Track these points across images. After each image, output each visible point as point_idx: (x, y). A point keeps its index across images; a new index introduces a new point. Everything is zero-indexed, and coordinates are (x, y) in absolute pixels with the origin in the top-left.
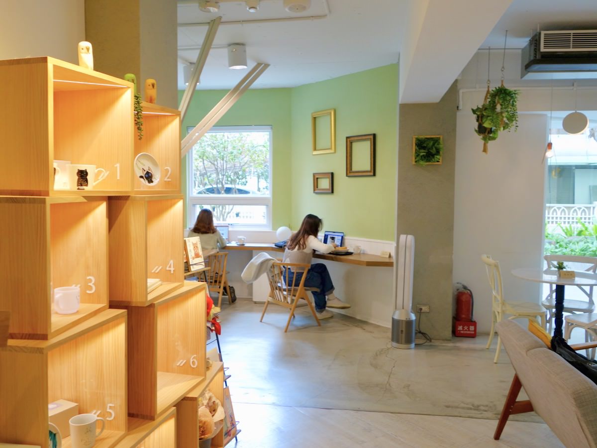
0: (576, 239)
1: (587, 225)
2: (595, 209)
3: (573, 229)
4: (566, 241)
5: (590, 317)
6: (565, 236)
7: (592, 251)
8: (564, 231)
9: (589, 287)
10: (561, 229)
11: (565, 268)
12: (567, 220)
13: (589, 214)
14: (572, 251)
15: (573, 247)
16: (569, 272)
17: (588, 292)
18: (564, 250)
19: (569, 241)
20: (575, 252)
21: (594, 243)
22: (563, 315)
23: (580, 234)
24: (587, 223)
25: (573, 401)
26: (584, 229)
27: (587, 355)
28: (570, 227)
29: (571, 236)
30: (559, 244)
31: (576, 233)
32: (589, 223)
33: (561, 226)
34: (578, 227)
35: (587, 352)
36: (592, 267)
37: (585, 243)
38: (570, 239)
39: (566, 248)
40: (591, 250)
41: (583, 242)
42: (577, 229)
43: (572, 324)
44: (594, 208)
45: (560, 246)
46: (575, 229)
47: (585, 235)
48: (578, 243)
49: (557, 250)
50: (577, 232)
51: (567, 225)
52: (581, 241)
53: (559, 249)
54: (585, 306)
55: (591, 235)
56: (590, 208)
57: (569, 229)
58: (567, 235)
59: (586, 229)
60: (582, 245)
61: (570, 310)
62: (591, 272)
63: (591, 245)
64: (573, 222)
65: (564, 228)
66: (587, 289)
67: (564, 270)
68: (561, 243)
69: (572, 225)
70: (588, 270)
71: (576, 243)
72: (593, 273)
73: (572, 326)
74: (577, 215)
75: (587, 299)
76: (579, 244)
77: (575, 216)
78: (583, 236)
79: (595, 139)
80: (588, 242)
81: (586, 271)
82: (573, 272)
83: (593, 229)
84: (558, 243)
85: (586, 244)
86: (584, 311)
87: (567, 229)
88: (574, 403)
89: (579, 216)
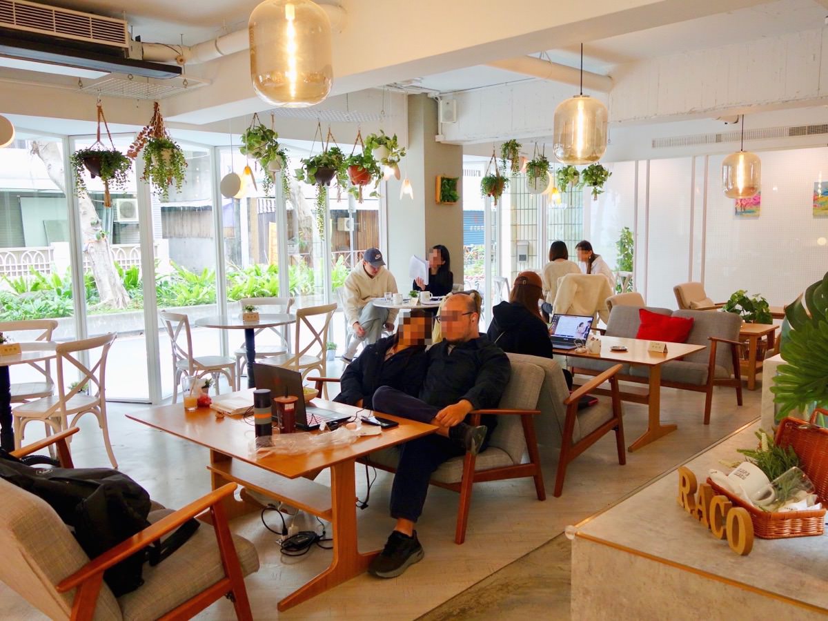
0: (29, 295)
1: (44, 275)
2: (54, 252)
3: (25, 282)
4: (16, 299)
5: (50, 402)
6: (16, 293)
7: (53, 310)
8: (12, 285)
9: (44, 362)
10: (8, 283)
11: (5, 341)
12: (17, 270)
13: (47, 260)
14: (26, 313)
15: (27, 307)
16: (11, 345)
17: (44, 369)
18: (15, 314)
19: (20, 299)
20: (30, 313)
21: (55, 300)
22: (10, 408)
23: (35, 287)
24: (45, 272)
25: (12, 535)
26: (40, 281)
27: (51, 454)
28: (21, 279)
29: (23, 291)
30: (6, 305)
31: (30, 287)
32: (48, 271)
33: (7, 280)
34: (30, 279)
35: (51, 450)
36: (45, 333)
37: (42, 300)
38: (23, 295)
39: (17, 310)
40: (51, 308)
41: (40, 299)
42: (31, 281)
43: (24, 418)
44: (52, 251)
45: (9, 308)
46: (29, 282)
47: (42, 289)
48: (33, 301)
49: (4, 315)
50: (32, 286)
51: (17, 278)
52: (37, 298)
53: (8, 313)
54: (42, 389)
55: (50, 288)
56: (47, 251)
57: (20, 283)
58: (17, 291)
59: (44, 281)
60: (39, 303)
61: (21, 399)
62: (44, 341)
63: (50, 303)
64: (26, 272)
65: (13, 282)
66: (42, 364)
67: (5, 343)
68: (10, 304)
69: (24, 277)
70: (40, 339)
71: (31, 302)
72: (47, 342)
73: (25, 420)
74: (30, 262)
75: (43, 378)
76: (34, 303)
77: (27, 263)
78: (39, 291)
79: (39, 156)
80: (47, 298)
81: (37, 340)
82: (18, 345)
83: (52, 280)
84: (4, 304)
85: (44, 302)
86: (41, 395)
87: (17, 283)
88: (15, 537)
89: (34, 263)
